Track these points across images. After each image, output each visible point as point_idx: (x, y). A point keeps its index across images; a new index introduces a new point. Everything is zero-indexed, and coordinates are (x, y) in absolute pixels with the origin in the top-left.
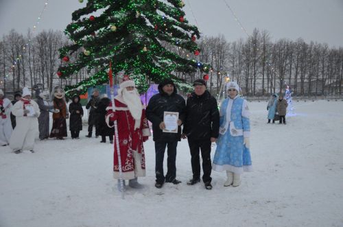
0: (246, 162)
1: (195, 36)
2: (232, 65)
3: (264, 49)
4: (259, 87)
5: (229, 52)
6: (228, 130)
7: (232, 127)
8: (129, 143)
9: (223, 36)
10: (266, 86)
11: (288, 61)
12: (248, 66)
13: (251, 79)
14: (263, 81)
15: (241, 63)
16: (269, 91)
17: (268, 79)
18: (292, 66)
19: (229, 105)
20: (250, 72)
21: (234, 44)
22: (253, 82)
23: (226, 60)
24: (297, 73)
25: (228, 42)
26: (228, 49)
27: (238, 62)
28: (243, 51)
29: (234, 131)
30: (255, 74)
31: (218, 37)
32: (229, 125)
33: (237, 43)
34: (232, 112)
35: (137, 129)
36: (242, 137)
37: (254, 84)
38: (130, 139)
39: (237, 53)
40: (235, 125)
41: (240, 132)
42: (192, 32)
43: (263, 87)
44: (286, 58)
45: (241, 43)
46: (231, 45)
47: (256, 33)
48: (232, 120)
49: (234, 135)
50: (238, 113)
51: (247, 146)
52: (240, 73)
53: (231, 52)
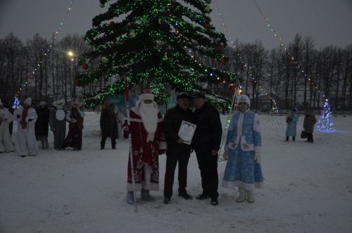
0: (258, 178)
1: (222, 44)
2: (270, 75)
3: (307, 58)
4: (300, 100)
5: (268, 60)
6: (239, 145)
7: (243, 141)
8: (139, 154)
9: (260, 43)
10: (308, 98)
11: (335, 71)
12: (288, 77)
13: (292, 91)
14: (305, 94)
15: (280, 73)
16: (312, 105)
17: (311, 90)
18: (341, 77)
19: (240, 119)
20: (290, 83)
21: (273, 51)
22: (293, 94)
23: (264, 70)
24: (345, 85)
25: (266, 49)
26: (266, 57)
27: (277, 71)
28: (283, 59)
29: (245, 146)
30: (296, 84)
31: (254, 43)
32: (240, 139)
33: (277, 51)
34: (244, 126)
35: (150, 142)
36: (253, 152)
37: (295, 96)
38: (142, 151)
39: (276, 62)
40: (247, 140)
41: (251, 147)
42: (219, 39)
43: (305, 100)
44: (333, 68)
45: (281, 51)
46: (269, 54)
47: (298, 39)
48: (243, 134)
49: (246, 150)
50: (250, 127)
51: (258, 162)
52: (279, 83)
53: (270, 61)
